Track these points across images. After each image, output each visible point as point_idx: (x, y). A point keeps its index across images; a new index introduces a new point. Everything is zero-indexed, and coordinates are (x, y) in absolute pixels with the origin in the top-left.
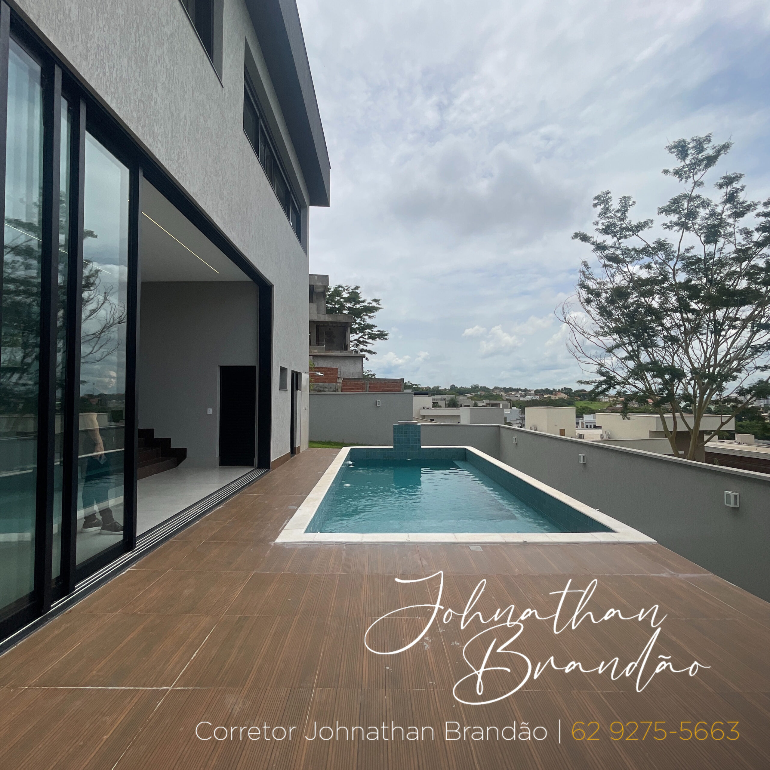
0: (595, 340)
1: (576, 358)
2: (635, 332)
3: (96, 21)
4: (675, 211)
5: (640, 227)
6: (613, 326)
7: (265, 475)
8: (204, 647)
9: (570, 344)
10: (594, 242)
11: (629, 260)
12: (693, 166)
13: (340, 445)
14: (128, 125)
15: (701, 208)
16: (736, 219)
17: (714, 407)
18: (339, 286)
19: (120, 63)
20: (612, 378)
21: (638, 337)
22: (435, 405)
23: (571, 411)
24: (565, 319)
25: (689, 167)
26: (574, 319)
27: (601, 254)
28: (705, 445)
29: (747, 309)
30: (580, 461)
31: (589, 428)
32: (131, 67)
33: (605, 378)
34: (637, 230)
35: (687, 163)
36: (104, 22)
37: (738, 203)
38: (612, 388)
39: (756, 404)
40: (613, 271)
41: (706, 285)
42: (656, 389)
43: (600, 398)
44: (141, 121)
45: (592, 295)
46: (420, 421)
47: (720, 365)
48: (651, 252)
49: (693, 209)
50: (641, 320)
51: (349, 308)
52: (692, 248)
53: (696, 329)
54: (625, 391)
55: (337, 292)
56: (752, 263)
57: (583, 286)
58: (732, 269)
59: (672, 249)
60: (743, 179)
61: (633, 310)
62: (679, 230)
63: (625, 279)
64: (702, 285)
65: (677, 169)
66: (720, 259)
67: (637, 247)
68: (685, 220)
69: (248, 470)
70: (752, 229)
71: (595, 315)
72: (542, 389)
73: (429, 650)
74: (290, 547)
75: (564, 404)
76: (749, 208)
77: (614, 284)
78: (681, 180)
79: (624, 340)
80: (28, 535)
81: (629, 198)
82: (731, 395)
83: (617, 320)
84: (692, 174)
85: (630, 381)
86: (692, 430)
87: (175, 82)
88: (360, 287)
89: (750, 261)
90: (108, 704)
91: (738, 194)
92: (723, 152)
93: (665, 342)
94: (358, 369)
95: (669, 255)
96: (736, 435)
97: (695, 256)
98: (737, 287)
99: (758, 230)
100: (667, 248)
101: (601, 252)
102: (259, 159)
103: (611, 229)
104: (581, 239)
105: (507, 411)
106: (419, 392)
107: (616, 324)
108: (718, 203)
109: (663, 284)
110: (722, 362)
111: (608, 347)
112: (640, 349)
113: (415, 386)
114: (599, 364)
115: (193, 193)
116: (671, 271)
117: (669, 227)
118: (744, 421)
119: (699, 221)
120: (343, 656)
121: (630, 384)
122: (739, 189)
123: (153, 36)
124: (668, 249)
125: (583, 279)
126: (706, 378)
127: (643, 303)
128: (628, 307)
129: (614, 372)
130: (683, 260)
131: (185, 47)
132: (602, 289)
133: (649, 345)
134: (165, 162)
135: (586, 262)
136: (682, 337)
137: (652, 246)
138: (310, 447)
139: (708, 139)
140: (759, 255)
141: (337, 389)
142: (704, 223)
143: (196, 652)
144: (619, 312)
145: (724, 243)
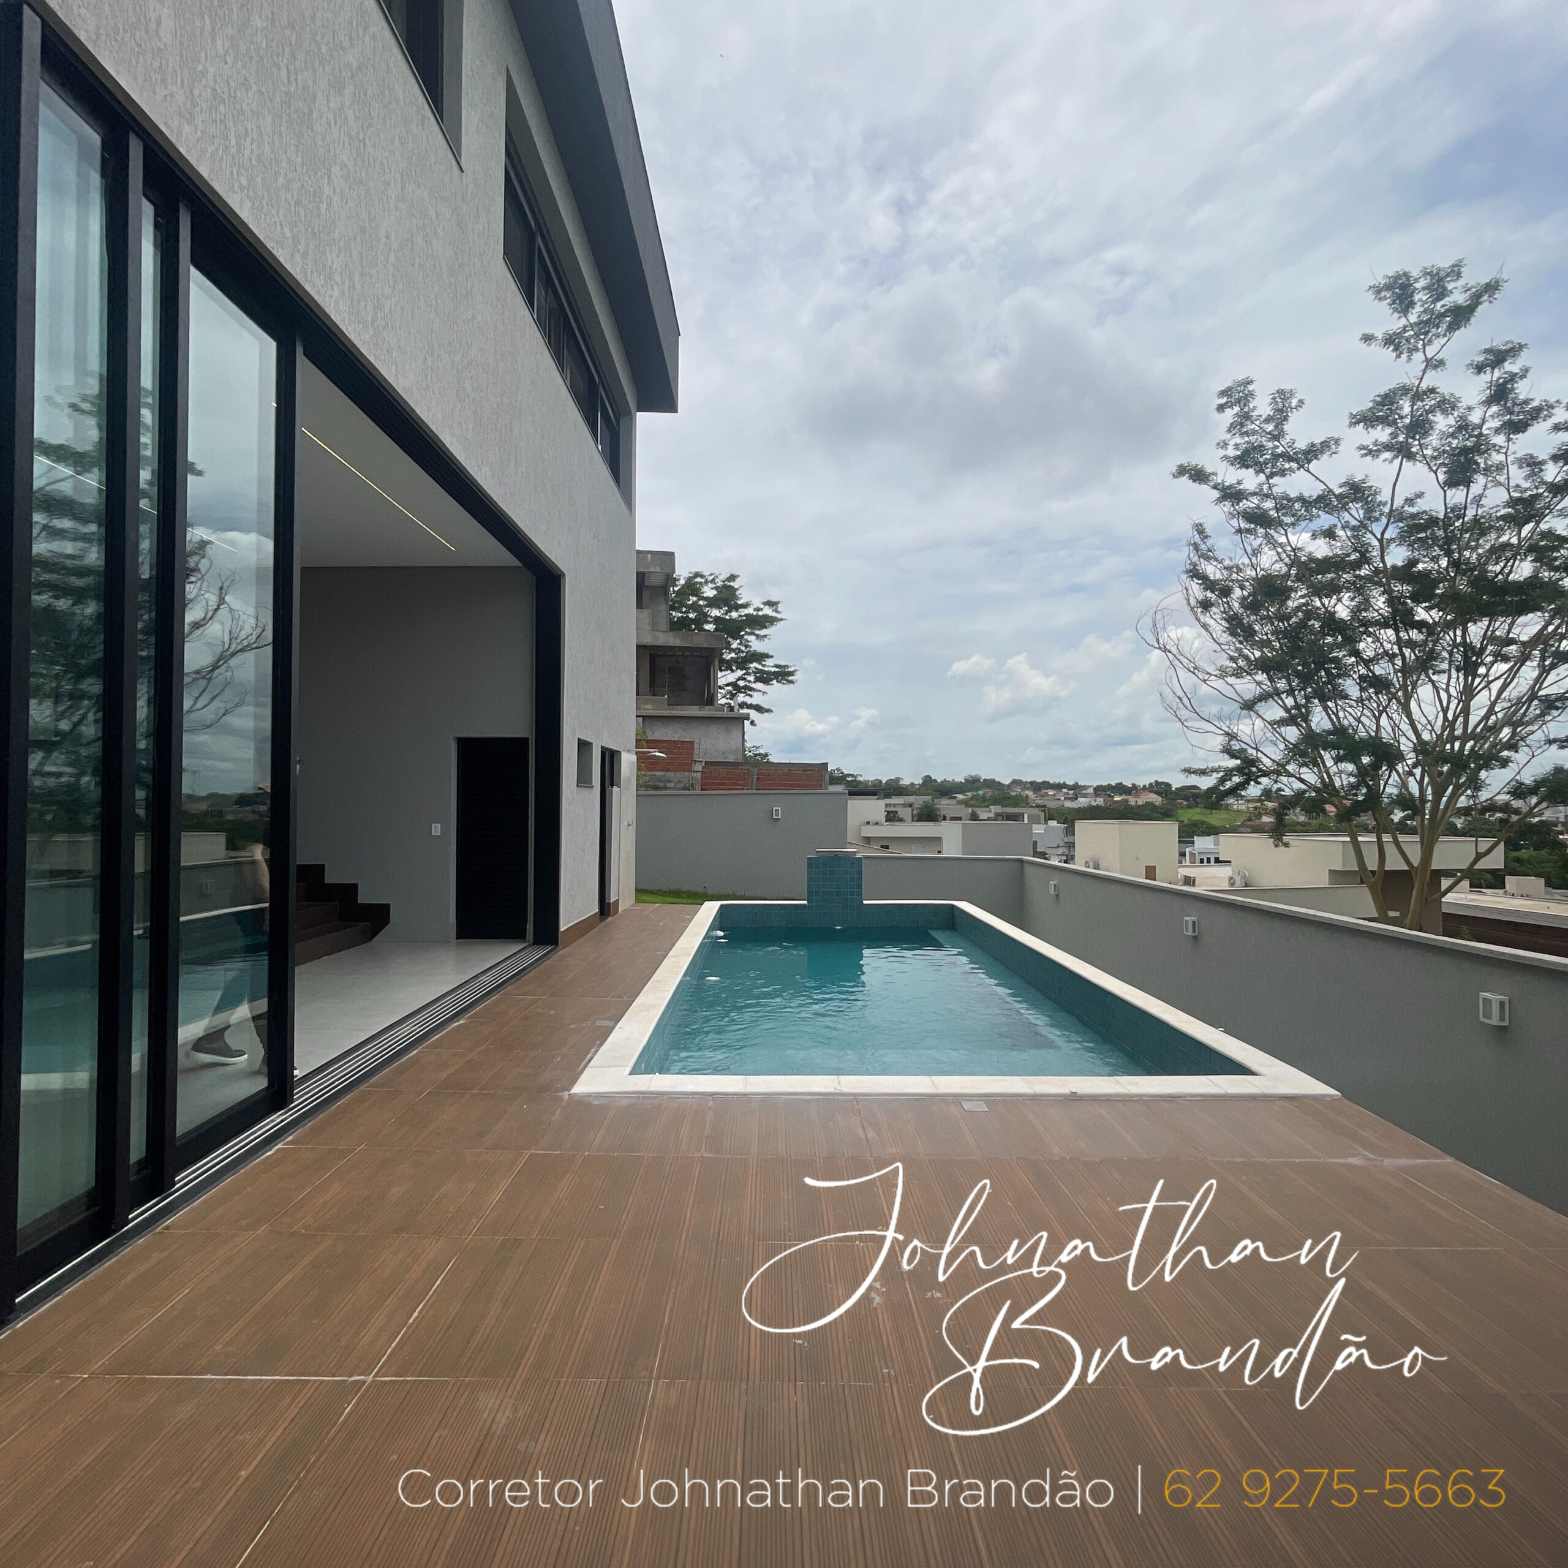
0: (1219, 684)
1: (1180, 720)
2: (1300, 668)
3: (209, 41)
4: (1384, 421)
5: (1312, 453)
6: (1257, 656)
7: (548, 959)
8: (433, 1298)
9: (1167, 692)
10: (1219, 484)
11: (1289, 521)
12: (1426, 327)
13: (698, 898)
14: (274, 252)
15: (1438, 414)
16: (1511, 436)
17: (1461, 821)
18: (697, 575)
19: (258, 127)
20: (1253, 762)
21: (1306, 679)
22: (892, 817)
23: (1169, 830)
24: (1158, 640)
25: (1416, 329)
26: (1177, 642)
27: (1232, 509)
28: (1443, 900)
29: (1532, 623)
30: (1187, 931)
31: (1205, 864)
32: (281, 135)
33: (1238, 762)
34: (1306, 458)
35: (1412, 322)
36: (226, 43)
37: (1514, 404)
38: (1252, 783)
39: (1548, 815)
40: (1256, 543)
41: (1448, 572)
42: (1342, 785)
43: (1229, 802)
44: (300, 244)
45: (1213, 592)
46: (861, 849)
47: (1473, 736)
48: (1336, 503)
49: (1421, 415)
50: (1313, 643)
51: (717, 620)
52: (1420, 495)
53: (1425, 664)
54: (1280, 789)
55: (692, 587)
56: (1544, 526)
57: (1195, 573)
58: (1501, 540)
59: (1379, 498)
60: (1524, 353)
61: (1296, 623)
62: (1393, 458)
63: (1281, 560)
64: (1438, 572)
65: (1391, 332)
66: (1476, 520)
67: (1306, 495)
68: (1406, 439)
69: (513, 948)
70: (1542, 456)
71: (1220, 632)
72: (1109, 785)
73: (881, 1306)
74: (602, 1101)
75: (1155, 815)
76: (1536, 414)
77: (1258, 569)
78: (1398, 356)
79: (1279, 685)
80: (83, 1077)
81: (1292, 393)
82: (1496, 798)
83: (1265, 644)
84: (1421, 342)
85: (1291, 768)
86: (1417, 868)
87: (366, 163)
88: (738, 576)
89: (1538, 523)
90: (246, 1408)
91: (1515, 385)
92: (1486, 297)
93: (1362, 689)
94: (735, 744)
95: (1372, 511)
96: (1508, 879)
97: (1425, 512)
98: (1511, 577)
99: (1555, 458)
100: (1368, 496)
101: (1233, 505)
102: (535, 317)
103: (1254, 457)
104: (1191, 477)
105: (1038, 829)
106: (859, 790)
107: (1263, 652)
108: (1472, 402)
109: (1360, 571)
110: (1478, 730)
111: (1246, 699)
112: (1311, 703)
113: (850, 779)
114: (1227, 734)
115: (404, 388)
116: (1375, 543)
117: (1371, 452)
118: (1523, 851)
119: (1433, 440)
120: (710, 1318)
121: (1289, 775)
122: (1517, 374)
123: (324, 71)
124: (1370, 499)
125: (1195, 559)
126: (1445, 761)
127: (1318, 608)
128: (1287, 618)
129: (1258, 750)
130: (1401, 520)
131: (387, 92)
132: (1233, 581)
133: (1329, 694)
134: (349, 327)
135: (1201, 525)
136: (1396, 680)
137: (1338, 491)
138: (638, 901)
139: (1456, 271)
140: (1558, 511)
141: (693, 784)
142: (1443, 446)
143: (418, 1309)
144: (1268, 628)
145: (1485, 486)
